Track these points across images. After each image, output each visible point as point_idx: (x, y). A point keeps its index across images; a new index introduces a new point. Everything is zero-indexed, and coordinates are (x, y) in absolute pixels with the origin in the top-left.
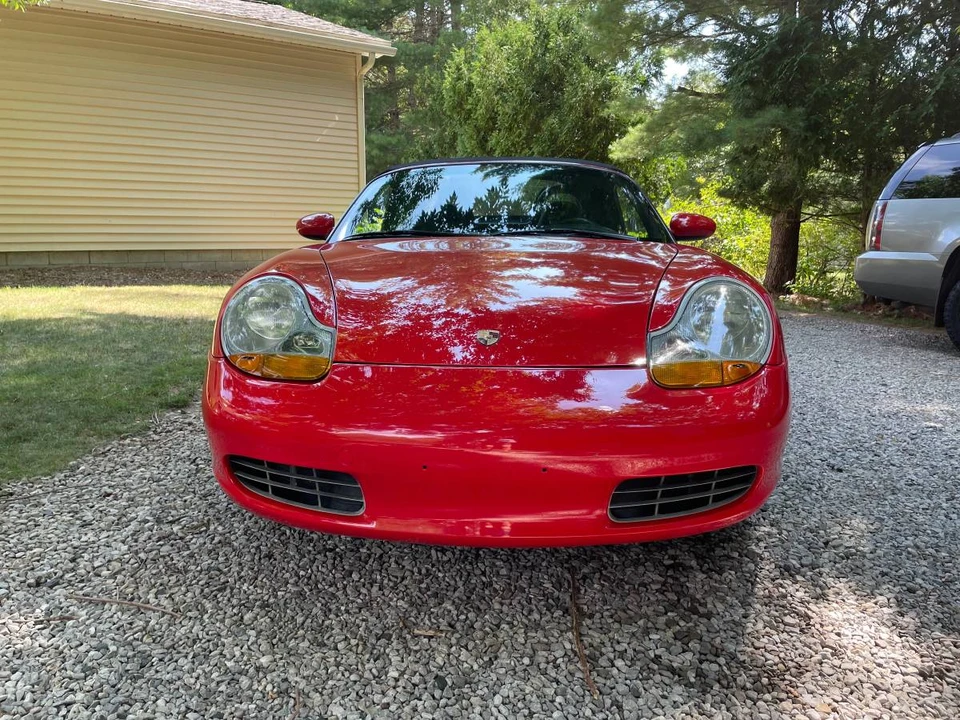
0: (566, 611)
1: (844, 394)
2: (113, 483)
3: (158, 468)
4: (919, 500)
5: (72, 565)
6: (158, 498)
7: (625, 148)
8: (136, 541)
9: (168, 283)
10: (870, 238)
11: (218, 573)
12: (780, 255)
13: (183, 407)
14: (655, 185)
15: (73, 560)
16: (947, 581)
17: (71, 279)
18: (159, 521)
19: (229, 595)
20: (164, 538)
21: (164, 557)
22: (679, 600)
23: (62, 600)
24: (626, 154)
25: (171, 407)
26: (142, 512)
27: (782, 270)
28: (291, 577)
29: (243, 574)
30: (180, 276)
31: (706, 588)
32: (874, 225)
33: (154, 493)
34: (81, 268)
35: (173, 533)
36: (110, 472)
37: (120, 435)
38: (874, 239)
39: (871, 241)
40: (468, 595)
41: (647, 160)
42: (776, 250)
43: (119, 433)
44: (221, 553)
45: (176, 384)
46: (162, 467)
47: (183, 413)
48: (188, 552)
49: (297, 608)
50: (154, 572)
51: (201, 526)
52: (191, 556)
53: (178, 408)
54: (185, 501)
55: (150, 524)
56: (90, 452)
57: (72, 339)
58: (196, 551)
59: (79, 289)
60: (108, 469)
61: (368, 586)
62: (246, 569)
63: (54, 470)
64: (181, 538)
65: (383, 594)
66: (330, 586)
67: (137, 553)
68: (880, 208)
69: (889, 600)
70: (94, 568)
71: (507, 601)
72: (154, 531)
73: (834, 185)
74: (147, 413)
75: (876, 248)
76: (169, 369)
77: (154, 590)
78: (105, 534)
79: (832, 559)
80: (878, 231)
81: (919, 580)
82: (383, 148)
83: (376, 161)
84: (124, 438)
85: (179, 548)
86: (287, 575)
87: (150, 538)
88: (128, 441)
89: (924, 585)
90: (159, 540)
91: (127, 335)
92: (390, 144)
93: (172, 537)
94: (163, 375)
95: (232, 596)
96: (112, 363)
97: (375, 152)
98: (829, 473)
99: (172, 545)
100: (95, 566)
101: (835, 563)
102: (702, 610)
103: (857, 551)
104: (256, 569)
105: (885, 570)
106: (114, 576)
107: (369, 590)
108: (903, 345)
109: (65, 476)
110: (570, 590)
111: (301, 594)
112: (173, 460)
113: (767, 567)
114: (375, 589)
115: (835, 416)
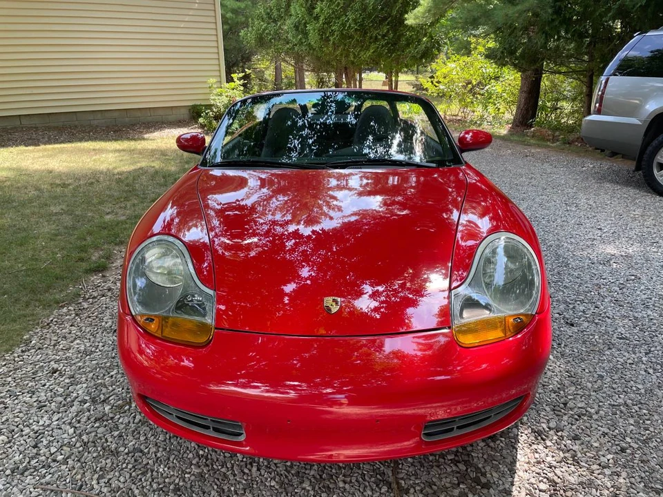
0: (390, 487)
1: (573, 240)
2: (58, 358)
3: (89, 339)
4: (626, 354)
5: (35, 451)
6: (92, 374)
7: (416, 17)
8: (79, 422)
9: (81, 140)
10: (594, 105)
11: (141, 454)
12: (526, 99)
13: (103, 270)
14: (438, 43)
15: (35, 446)
16: (647, 438)
17: (9, 140)
18: (94, 401)
19: (150, 480)
20: (99, 419)
21: (100, 438)
22: (466, 470)
23: (32, 490)
24: (417, 21)
25: (95, 271)
26: (80, 391)
27: (527, 110)
28: (194, 458)
29: (159, 455)
30: (89, 132)
31: (485, 457)
32: (598, 95)
33: (89, 369)
34: (15, 129)
35: (105, 414)
36: (54, 345)
37: (59, 304)
38: (597, 105)
39: (595, 106)
40: (320, 473)
41: (432, 24)
42: (524, 95)
43: (58, 303)
44: (141, 432)
45: (97, 248)
46: (92, 339)
47: (103, 276)
48: (118, 432)
49: (200, 492)
50: (95, 455)
51: (125, 405)
52: (120, 436)
53: (100, 271)
54: (112, 376)
55: (88, 404)
56: (38, 324)
57: (14, 204)
58: (124, 430)
59: (14, 150)
60: (53, 343)
61: (249, 466)
62: (161, 449)
63: (13, 345)
64: (112, 418)
65: (260, 475)
66: (223, 467)
67: (80, 435)
68: (603, 82)
69: (608, 460)
70: (51, 454)
71: (348, 479)
72: (92, 412)
73: (569, 50)
74: (76, 280)
75: (599, 112)
76: (90, 233)
77: (96, 476)
78: (55, 417)
79: (570, 421)
80: (601, 99)
81: (628, 439)
82: (235, 11)
83: (229, 22)
84: (63, 307)
85: (110, 429)
86: (191, 456)
87: (89, 419)
88: (65, 310)
89: (632, 444)
90: (96, 420)
91: (55, 198)
92: (239, 8)
93: (105, 418)
94: (85, 240)
95: (153, 481)
96: (47, 228)
97: (229, 15)
98: (565, 328)
99: (106, 426)
100: (52, 452)
101: (572, 424)
102: (483, 480)
103: (587, 411)
104: (168, 449)
105: (606, 431)
106: (65, 462)
107: (250, 470)
108: (612, 181)
109: (23, 351)
110: (392, 465)
111: (201, 475)
112: (100, 331)
113: (526, 432)
114: (254, 469)
115: (567, 265)
